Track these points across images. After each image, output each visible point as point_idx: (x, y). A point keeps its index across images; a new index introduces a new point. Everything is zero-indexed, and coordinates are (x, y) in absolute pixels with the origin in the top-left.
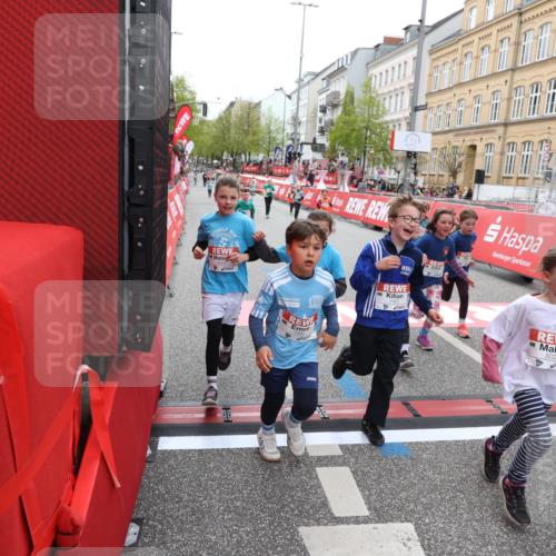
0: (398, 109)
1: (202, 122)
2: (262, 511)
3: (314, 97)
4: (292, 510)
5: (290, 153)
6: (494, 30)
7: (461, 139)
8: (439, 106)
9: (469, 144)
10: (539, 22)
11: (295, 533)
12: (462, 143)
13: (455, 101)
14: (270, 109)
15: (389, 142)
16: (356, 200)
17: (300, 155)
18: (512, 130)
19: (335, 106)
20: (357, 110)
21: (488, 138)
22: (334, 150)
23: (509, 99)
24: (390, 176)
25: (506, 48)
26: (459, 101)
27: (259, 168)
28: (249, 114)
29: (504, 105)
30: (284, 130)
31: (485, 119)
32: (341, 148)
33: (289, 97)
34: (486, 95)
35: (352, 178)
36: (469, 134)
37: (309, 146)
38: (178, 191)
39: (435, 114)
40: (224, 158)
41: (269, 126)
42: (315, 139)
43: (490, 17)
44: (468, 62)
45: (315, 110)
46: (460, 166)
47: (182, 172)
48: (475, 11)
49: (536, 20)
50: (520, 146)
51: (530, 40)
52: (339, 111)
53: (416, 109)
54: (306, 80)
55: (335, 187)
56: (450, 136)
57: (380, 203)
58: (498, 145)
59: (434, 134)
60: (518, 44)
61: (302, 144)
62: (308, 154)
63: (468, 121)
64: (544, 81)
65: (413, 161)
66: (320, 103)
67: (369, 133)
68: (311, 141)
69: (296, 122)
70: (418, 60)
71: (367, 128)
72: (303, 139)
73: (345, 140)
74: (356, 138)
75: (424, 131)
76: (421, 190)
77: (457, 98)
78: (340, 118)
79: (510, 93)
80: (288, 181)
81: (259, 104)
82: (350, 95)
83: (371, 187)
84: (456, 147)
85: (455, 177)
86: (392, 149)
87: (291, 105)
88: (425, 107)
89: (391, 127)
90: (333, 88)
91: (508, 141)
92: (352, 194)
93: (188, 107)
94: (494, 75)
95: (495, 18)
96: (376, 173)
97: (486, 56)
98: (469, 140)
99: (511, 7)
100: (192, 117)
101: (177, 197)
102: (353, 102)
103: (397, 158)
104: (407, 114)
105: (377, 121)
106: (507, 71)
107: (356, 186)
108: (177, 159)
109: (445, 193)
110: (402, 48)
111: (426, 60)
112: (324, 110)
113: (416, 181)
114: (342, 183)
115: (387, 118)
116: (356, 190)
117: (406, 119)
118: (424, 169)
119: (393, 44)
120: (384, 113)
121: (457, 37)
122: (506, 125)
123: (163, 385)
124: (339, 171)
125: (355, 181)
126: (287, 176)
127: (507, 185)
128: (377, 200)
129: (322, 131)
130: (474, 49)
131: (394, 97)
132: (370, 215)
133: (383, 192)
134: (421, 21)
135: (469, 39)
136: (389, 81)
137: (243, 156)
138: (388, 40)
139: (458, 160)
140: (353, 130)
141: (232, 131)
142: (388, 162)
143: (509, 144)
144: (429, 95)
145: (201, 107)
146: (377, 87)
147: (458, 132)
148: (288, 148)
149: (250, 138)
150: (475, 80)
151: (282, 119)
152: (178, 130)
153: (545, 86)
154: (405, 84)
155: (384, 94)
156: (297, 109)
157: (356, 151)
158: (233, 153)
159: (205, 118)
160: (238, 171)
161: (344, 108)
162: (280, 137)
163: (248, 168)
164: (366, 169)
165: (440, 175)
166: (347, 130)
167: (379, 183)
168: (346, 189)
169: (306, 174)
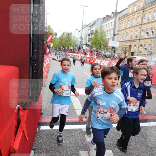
0: (110, 35)
1: (55, 38)
2: (69, 147)
3: (87, 31)
4: (78, 147)
5: (80, 47)
6: (136, 14)
7: (127, 43)
8: (121, 34)
9: (130, 45)
10: (149, 11)
11: (78, 153)
12: (127, 44)
13: (125, 33)
14: (74, 35)
15: (107, 44)
16: (98, 60)
17: (82, 47)
18: (141, 41)
19: (92, 34)
20: (98, 35)
21: (135, 43)
22: (92, 46)
23: (140, 32)
24: (107, 53)
25: (140, 19)
26: (127, 33)
27: (71, 51)
28: (68, 36)
29: (139, 34)
30: (78, 41)
31: (134, 38)
32: (94, 46)
33: (80, 31)
34: (134, 31)
36: (129, 42)
37: (85, 45)
38: (48, 57)
39: (120, 37)
40: (61, 48)
41: (74, 39)
42: (87, 43)
43: (135, 10)
44: (129, 22)
45: (87, 36)
46: (127, 51)
47: (49, 52)
48: (131, 8)
49: (148, 11)
50: (143, 46)
51: (146, 17)
52: (94, 35)
53: (114, 35)
54: (84, 27)
56: (124, 42)
57: (104, 61)
58: (137, 45)
59: (120, 42)
60: (143, 17)
61: (83, 44)
62: (85, 47)
63: (129, 38)
64: (150, 27)
65: (114, 49)
66: (88, 33)
67: (102, 42)
69: (81, 38)
70: (115, 21)
71: (101, 40)
72: (83, 43)
73: (95, 44)
74: (98, 43)
75: (117, 41)
76: (116, 57)
78: (93, 37)
79: (141, 31)
80: (79, 55)
81: (71, 33)
82: (96, 31)
83: (102, 56)
84: (126, 46)
85: (125, 54)
86: (108, 46)
87: (80, 34)
88: (117, 34)
89: (108, 40)
90: (92, 29)
91: (140, 44)
92: (97, 58)
93: (51, 34)
94: (136, 26)
95: (136, 10)
96: (104, 52)
97: (134, 21)
98: (129, 44)
99: (141, 8)
100: (52, 37)
101: (48, 59)
102: (97, 33)
103: (109, 49)
104: (112, 36)
105: (104, 38)
106: (140, 25)
108: (48, 48)
110: (111, 18)
111: (117, 22)
112: (89, 35)
113: (115, 55)
115: (107, 37)
117: (112, 38)
118: (117, 52)
119: (108, 17)
120: (106, 36)
121: (126, 15)
122: (139, 40)
123: (42, 111)
124: (93, 52)
127: (140, 56)
128: (104, 60)
129: (89, 41)
130: (131, 19)
131: (109, 32)
132: (102, 64)
133: (106, 58)
134: (116, 11)
135: (129, 16)
136: (107, 27)
137: (67, 48)
138: (107, 16)
139: (126, 49)
140: (97, 41)
141: (64, 41)
142: (107, 49)
143: (140, 45)
144: (118, 31)
145: (55, 34)
146: (104, 29)
147: (126, 41)
148: (79, 45)
149: (69, 43)
150: (131, 27)
151: (77, 37)
152: (48, 40)
153: (150, 29)
154: (112, 28)
155: (106, 31)
156: (82, 35)
157: (98, 46)
158: (64, 47)
159: (56, 37)
160: (65, 52)
161: (95, 35)
162: (77, 42)
163: (68, 51)
164: (101, 52)
165: (121, 53)
166: (95, 41)
167: (105, 55)
168: (95, 57)
169: (84, 53)
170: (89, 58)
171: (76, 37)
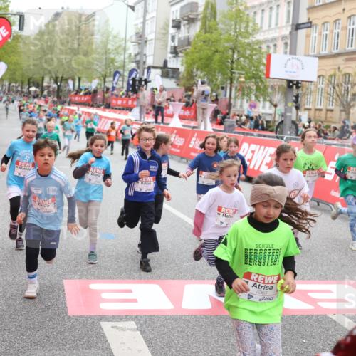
1: (17, 38)
3: (165, 9)
5: (134, 80)
7: (353, 64)
8: (324, 24)
13: (344, 17)
15: (262, 68)
17: (146, 82)
19: (191, 21)
20: (221, 26)
22: (190, 76)
24: (264, 109)
26: (350, 17)
27: (92, 98)
30: (125, 50)
32: (200, 74)
33: (132, 8)
35: (216, 112)
37: (159, 71)
39: (320, 34)
40: (45, 84)
41: (105, 44)
42: (166, 62)
45: (166, 27)
52: (198, 25)
53: (297, 27)
55: (193, 124)
56: (340, 60)
57: (253, 147)
59: (321, 57)
61: (149, 68)
62: (156, 80)
65: (295, 91)
66: (173, 17)
67: (235, 56)
68: (162, 65)
69: (141, 39)
71: (233, 50)
72: (150, 62)
73: (206, 65)
74: (220, 61)
75: (308, 55)
77: (348, 14)
78: (197, 36)
80: (134, 115)
82: (211, 9)
84: (347, 75)
85: (348, 114)
86: (267, 75)
87: (135, 19)
88: (309, 25)
89: (264, 47)
96: (246, 106)
102: (215, 16)
103: (273, 87)
104: (287, 31)
105: (246, 41)
107: (221, 123)
109: (337, 132)
112: (177, 25)
113: (299, 117)
114: (204, 119)
115: (259, 37)
116: (222, 128)
117: (283, 38)
118: (308, 102)
120: (255, 30)
124: (200, 104)
125: (219, 117)
126: (130, 109)
128: (250, 142)
129: (175, 52)
131: (267, 14)
133: (256, 133)
137: (71, 82)
140: (217, 52)
142: (262, 92)
144: (311, 9)
145: (15, 20)
147: (350, 56)
148: (131, 72)
155: (254, 7)
156: (144, 23)
157: (219, 78)
158: (57, 78)
159: (21, 33)
160: (63, 103)
161: (204, 25)
162: (120, 58)
163: (77, 98)
164: (232, 101)
165: (328, 110)
166: (207, 52)
167: (252, 118)
168: (208, 127)
169: (154, 107)
170: (180, 133)
171: (114, 33)
